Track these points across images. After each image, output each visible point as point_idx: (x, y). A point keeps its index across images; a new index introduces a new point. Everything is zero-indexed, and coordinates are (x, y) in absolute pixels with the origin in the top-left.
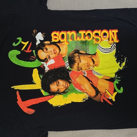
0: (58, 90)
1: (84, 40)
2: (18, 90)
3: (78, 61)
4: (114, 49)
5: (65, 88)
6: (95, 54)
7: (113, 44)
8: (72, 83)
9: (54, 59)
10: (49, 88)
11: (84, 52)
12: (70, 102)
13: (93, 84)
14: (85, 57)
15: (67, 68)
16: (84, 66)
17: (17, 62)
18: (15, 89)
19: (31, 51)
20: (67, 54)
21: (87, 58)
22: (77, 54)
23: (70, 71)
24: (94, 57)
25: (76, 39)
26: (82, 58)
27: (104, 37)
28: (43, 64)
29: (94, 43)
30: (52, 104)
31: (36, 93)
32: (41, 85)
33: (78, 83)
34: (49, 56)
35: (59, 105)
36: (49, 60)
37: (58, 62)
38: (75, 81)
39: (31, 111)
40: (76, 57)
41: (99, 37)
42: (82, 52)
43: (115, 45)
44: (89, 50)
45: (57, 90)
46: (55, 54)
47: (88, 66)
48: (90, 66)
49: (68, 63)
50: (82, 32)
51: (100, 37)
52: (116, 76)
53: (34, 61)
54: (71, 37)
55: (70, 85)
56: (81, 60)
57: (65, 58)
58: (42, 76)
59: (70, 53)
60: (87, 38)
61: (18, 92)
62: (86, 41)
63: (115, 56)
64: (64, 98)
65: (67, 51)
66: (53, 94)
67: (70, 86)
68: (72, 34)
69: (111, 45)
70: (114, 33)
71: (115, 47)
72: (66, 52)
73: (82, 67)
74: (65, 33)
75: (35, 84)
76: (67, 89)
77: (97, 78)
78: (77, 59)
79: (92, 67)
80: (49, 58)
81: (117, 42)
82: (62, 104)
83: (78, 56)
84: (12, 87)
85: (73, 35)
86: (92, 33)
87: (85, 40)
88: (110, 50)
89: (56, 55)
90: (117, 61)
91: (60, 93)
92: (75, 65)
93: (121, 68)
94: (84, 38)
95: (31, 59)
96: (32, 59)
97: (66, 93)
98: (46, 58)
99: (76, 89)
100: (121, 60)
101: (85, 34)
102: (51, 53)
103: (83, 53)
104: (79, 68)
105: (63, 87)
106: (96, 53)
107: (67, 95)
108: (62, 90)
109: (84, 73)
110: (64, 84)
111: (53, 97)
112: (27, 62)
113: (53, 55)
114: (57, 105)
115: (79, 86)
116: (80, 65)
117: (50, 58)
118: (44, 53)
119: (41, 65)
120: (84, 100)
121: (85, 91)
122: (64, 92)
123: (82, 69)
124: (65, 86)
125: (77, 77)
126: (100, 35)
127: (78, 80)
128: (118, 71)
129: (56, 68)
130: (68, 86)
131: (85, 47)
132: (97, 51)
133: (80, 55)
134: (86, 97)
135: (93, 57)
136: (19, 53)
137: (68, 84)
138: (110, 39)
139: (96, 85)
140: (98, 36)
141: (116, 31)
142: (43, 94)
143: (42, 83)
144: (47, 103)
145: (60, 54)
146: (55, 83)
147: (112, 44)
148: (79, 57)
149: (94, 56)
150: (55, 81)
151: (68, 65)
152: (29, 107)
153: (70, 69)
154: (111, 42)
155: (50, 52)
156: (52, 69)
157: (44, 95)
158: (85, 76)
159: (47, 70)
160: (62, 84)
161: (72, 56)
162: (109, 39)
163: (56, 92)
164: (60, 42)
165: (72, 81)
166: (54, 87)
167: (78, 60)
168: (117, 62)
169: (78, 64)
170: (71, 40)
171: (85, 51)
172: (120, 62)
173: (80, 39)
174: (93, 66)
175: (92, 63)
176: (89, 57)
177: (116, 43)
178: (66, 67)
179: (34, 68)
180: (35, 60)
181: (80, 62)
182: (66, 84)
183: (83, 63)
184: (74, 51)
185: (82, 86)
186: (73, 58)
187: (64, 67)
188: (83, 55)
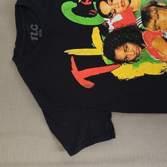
0: (126, 57)
2: (73, 55)
3: (155, 17)
5: (135, 55)
8: (146, 48)
9: (121, 13)
10: (114, 54)
11: (164, 5)
12: (143, 75)
14: (165, 11)
15: (139, 27)
16: (163, 24)
17: (72, 17)
18: (69, 54)
19: (91, 2)
20: (140, 7)
22: (154, 7)
23: (144, 30)
26: (161, 12)
28: (106, 21)
30: (117, 76)
31: (96, 61)
32: (102, 50)
33: (153, 49)
34: (114, 10)
35: (127, 78)
36: (114, 15)
37: (127, 18)
38: (150, 45)
39: (90, 85)
40: (152, 11)
42: (161, 5)
45: (124, 58)
46: (123, 7)
49: (141, 20)
53: (95, 17)
55: (142, 51)
56: (159, 15)
57: (137, 12)
58: (105, 37)
59: (144, 6)
61: (72, 59)
64: (134, 68)
65: (140, 3)
66: (119, 62)
67: (143, 52)
72: (138, 4)
73: (160, 25)
75: (95, 48)
76: (139, 56)
78: (153, 14)
80: (114, 13)
82: (131, 77)
83: (155, 9)
84: (65, 52)
89: (125, 8)
91: (128, 62)
92: (150, 23)
95: (90, 14)
96: (92, 14)
97: (137, 61)
98: (111, 13)
99: (152, 57)
102: (117, 6)
103: (162, 6)
105: (133, 53)
107: (138, 65)
108: (131, 58)
109: (163, 33)
110: (135, 50)
111: (119, 67)
112: (85, 17)
113: (120, 9)
114: (124, 78)
115: (155, 52)
116: (158, 22)
117: (116, 12)
118: (108, 5)
119: (104, 23)
120: (162, 72)
121: (164, 59)
122: (134, 61)
123: (160, 28)
124: (136, 53)
125: (153, 40)
127: (154, 44)
129: (124, 26)
130: (140, 53)
133: (158, 8)
134: (165, 68)
136: (75, 5)
137: (140, 49)
142: (105, 62)
143: (104, 47)
144: (110, 74)
145: (129, 7)
146: (122, 47)
148: (157, 12)
150: (122, 45)
151: (141, 22)
152: (86, 79)
153: (143, 28)
155: (116, 4)
156: (118, 28)
157: (107, 63)
158: (165, 37)
159: (111, 29)
160: (132, 49)
161: (147, 10)
163: (123, 60)
165: (145, 45)
166: (120, 53)
167: (156, 15)
169: (155, 22)
171: (164, 3)
178: (138, 25)
179: (94, 26)
180: (96, 15)
181: (158, 18)
182: (137, 49)
183: (163, 20)
184: (150, 3)
185: (160, 53)
186: (147, 13)
187: (135, 25)
188: (163, 8)
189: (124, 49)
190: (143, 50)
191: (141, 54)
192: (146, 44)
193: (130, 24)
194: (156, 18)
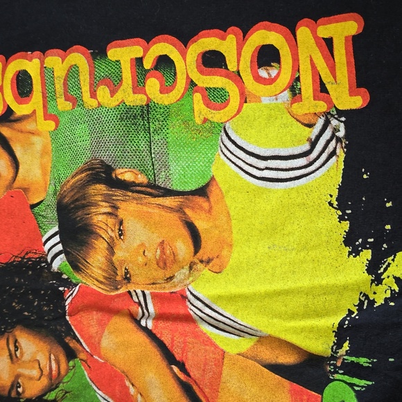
0: (16, 384)
1: (138, 100)
3: (109, 231)
4: (333, 153)
6: (202, 192)
7: (327, 123)
8: (82, 356)
11: (142, 179)
13: (195, 387)
14: (146, 204)
16: (141, 259)
21: (157, 211)
22: (101, 188)
24: (201, 208)
25: (93, 95)
27: (258, 79)
29: (198, 121)
37: (13, 230)
40: (96, 205)
41: (228, 75)
42: (128, 177)
43: (336, 130)
44: (167, 167)
45: (9, 384)
47: (163, 263)
48: (175, 266)
49: (57, 239)
50: (123, 54)
51: (237, 77)
52: (342, 351)
54: (65, 84)
55: (68, 370)
56: (125, 224)
57: (42, 207)
59: (64, 180)
60: (153, 85)
62: (147, 110)
63: (342, 205)
65: (49, 169)
67: (70, 374)
68: (71, 67)
69: (310, 126)
70: (329, 42)
71: (339, 140)
72: (44, 174)
73: (129, 266)
74: (36, 61)
76: (57, 387)
77: (216, 347)
78: (99, 217)
79: (186, 270)
81: (357, 102)
83: (108, 198)
85: (73, 72)
86: (184, 55)
87: (144, 97)
88: (302, 161)
90: (349, 240)
93: (380, 296)
94: (138, 87)
100: (380, 237)
101: (139, 61)
103: (133, 184)
104: (114, 269)
106: (207, 185)
108: (30, 389)
109: (139, 304)
116: (120, 254)
124: (46, 371)
126: (232, 66)
128: (355, 310)
129: (3, 260)
131: (143, 145)
132: (214, 171)
133: (119, 192)
135: (193, 208)
138: (307, 85)
139: (207, 390)
140: (223, 70)
141: (344, 29)
147: (321, 122)
148: (115, 208)
149: (200, 200)
151: (60, 247)
154: (310, 104)
161: (77, 200)
162: (294, 89)
164: (12, 118)
167: (111, 221)
168: (348, 249)
169: (111, 249)
170: (69, 105)
171: (142, 172)
172: (375, 248)
173: (113, 93)
174: (191, 268)
175: (183, 247)
176: (171, 209)
177: (350, 116)
178: (49, 260)
181: (120, 235)
182: (52, 357)
183: (138, 242)
184: (86, 170)
185: (133, 385)
186: (80, 213)
187: (40, 258)
188: (135, 195)
189: (9, 350)
190: (71, 363)
191: (66, 380)
192: (82, 341)
193: (22, 255)
194: (113, 235)
